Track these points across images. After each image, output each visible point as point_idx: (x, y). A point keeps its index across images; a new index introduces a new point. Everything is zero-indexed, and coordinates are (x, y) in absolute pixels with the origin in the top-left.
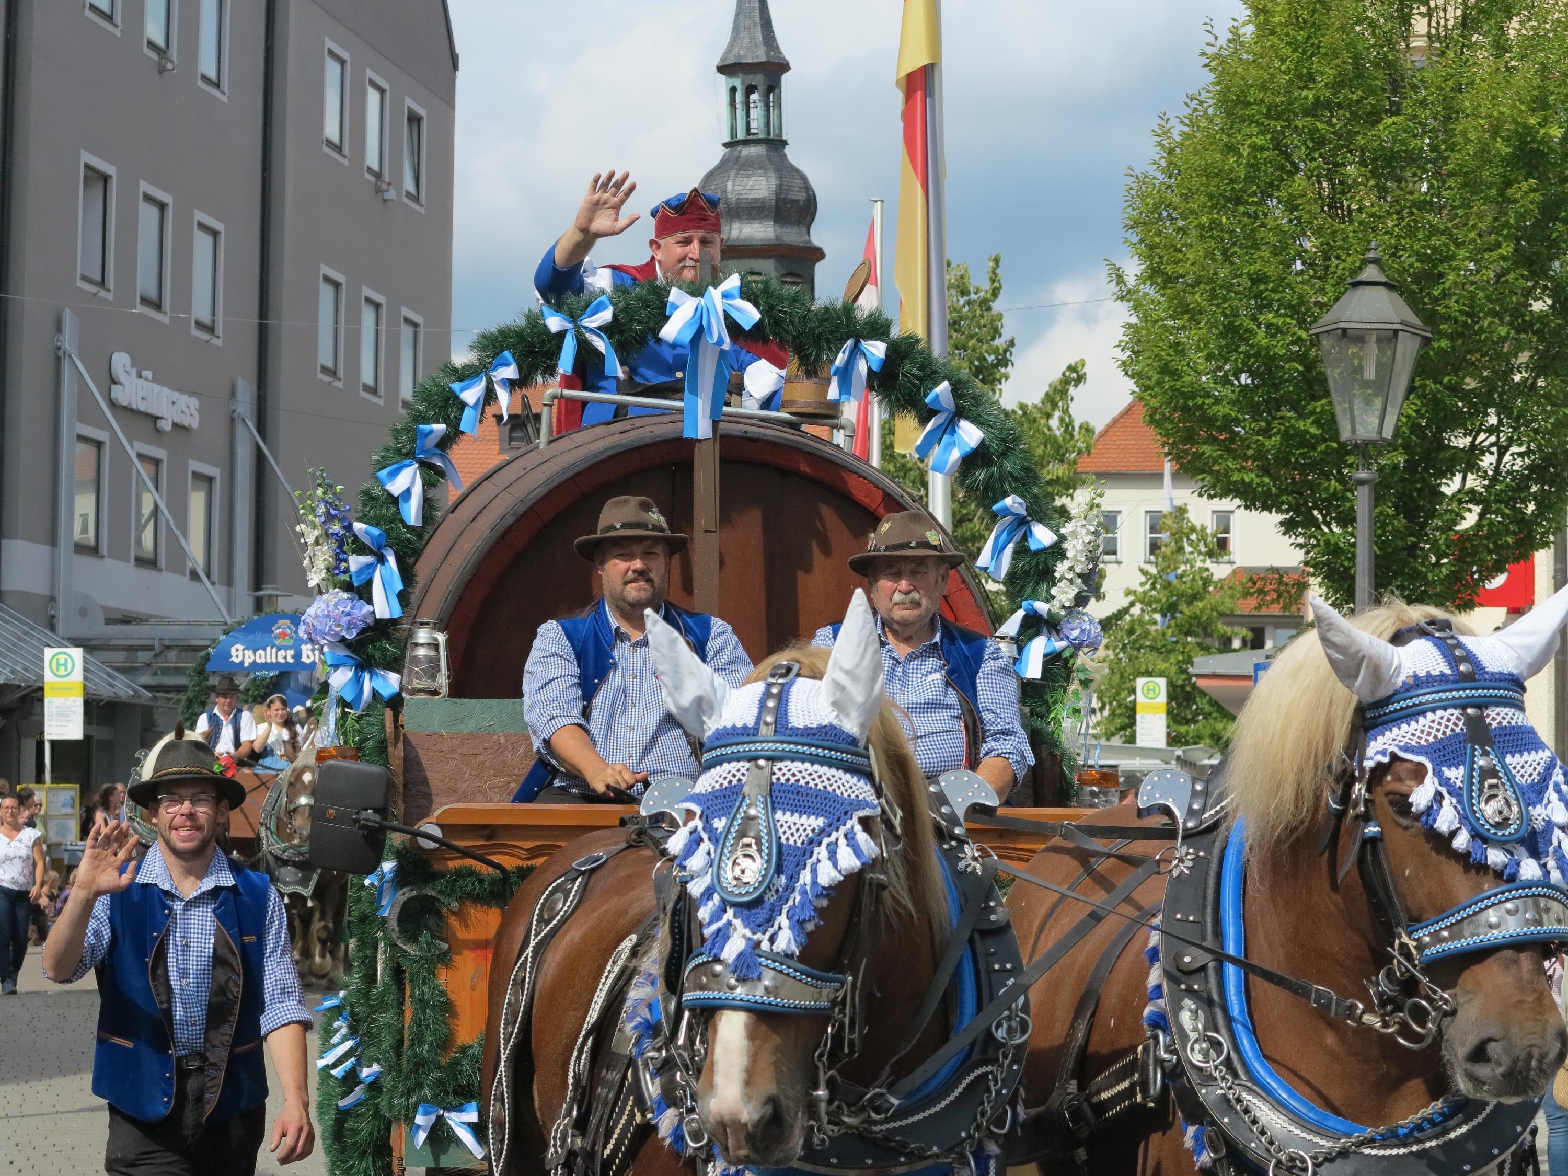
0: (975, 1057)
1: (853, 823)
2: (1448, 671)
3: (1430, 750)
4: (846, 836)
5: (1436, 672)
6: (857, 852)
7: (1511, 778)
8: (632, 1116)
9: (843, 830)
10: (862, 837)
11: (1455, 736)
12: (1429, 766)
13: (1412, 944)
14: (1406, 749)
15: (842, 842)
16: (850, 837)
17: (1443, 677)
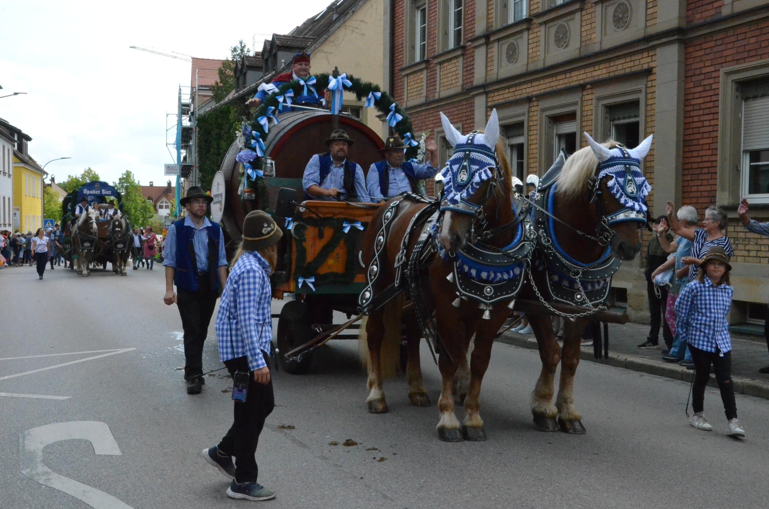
0: (522, 239)
1: (487, 168)
2: (622, 156)
3: (615, 173)
4: (484, 171)
5: (619, 156)
6: (487, 175)
7: (635, 182)
8: (430, 250)
9: (483, 169)
10: (489, 172)
11: (622, 171)
12: (615, 176)
13: (606, 220)
14: (610, 173)
15: (483, 172)
16: (485, 172)
17: (620, 158)
